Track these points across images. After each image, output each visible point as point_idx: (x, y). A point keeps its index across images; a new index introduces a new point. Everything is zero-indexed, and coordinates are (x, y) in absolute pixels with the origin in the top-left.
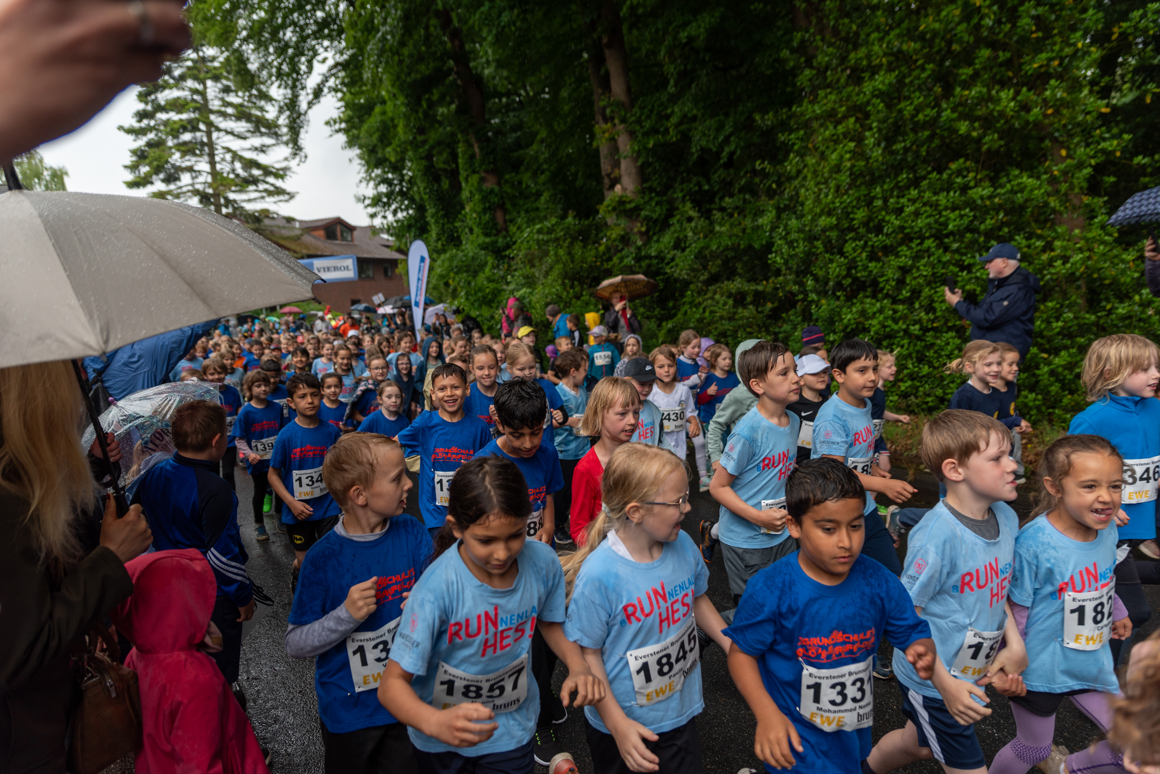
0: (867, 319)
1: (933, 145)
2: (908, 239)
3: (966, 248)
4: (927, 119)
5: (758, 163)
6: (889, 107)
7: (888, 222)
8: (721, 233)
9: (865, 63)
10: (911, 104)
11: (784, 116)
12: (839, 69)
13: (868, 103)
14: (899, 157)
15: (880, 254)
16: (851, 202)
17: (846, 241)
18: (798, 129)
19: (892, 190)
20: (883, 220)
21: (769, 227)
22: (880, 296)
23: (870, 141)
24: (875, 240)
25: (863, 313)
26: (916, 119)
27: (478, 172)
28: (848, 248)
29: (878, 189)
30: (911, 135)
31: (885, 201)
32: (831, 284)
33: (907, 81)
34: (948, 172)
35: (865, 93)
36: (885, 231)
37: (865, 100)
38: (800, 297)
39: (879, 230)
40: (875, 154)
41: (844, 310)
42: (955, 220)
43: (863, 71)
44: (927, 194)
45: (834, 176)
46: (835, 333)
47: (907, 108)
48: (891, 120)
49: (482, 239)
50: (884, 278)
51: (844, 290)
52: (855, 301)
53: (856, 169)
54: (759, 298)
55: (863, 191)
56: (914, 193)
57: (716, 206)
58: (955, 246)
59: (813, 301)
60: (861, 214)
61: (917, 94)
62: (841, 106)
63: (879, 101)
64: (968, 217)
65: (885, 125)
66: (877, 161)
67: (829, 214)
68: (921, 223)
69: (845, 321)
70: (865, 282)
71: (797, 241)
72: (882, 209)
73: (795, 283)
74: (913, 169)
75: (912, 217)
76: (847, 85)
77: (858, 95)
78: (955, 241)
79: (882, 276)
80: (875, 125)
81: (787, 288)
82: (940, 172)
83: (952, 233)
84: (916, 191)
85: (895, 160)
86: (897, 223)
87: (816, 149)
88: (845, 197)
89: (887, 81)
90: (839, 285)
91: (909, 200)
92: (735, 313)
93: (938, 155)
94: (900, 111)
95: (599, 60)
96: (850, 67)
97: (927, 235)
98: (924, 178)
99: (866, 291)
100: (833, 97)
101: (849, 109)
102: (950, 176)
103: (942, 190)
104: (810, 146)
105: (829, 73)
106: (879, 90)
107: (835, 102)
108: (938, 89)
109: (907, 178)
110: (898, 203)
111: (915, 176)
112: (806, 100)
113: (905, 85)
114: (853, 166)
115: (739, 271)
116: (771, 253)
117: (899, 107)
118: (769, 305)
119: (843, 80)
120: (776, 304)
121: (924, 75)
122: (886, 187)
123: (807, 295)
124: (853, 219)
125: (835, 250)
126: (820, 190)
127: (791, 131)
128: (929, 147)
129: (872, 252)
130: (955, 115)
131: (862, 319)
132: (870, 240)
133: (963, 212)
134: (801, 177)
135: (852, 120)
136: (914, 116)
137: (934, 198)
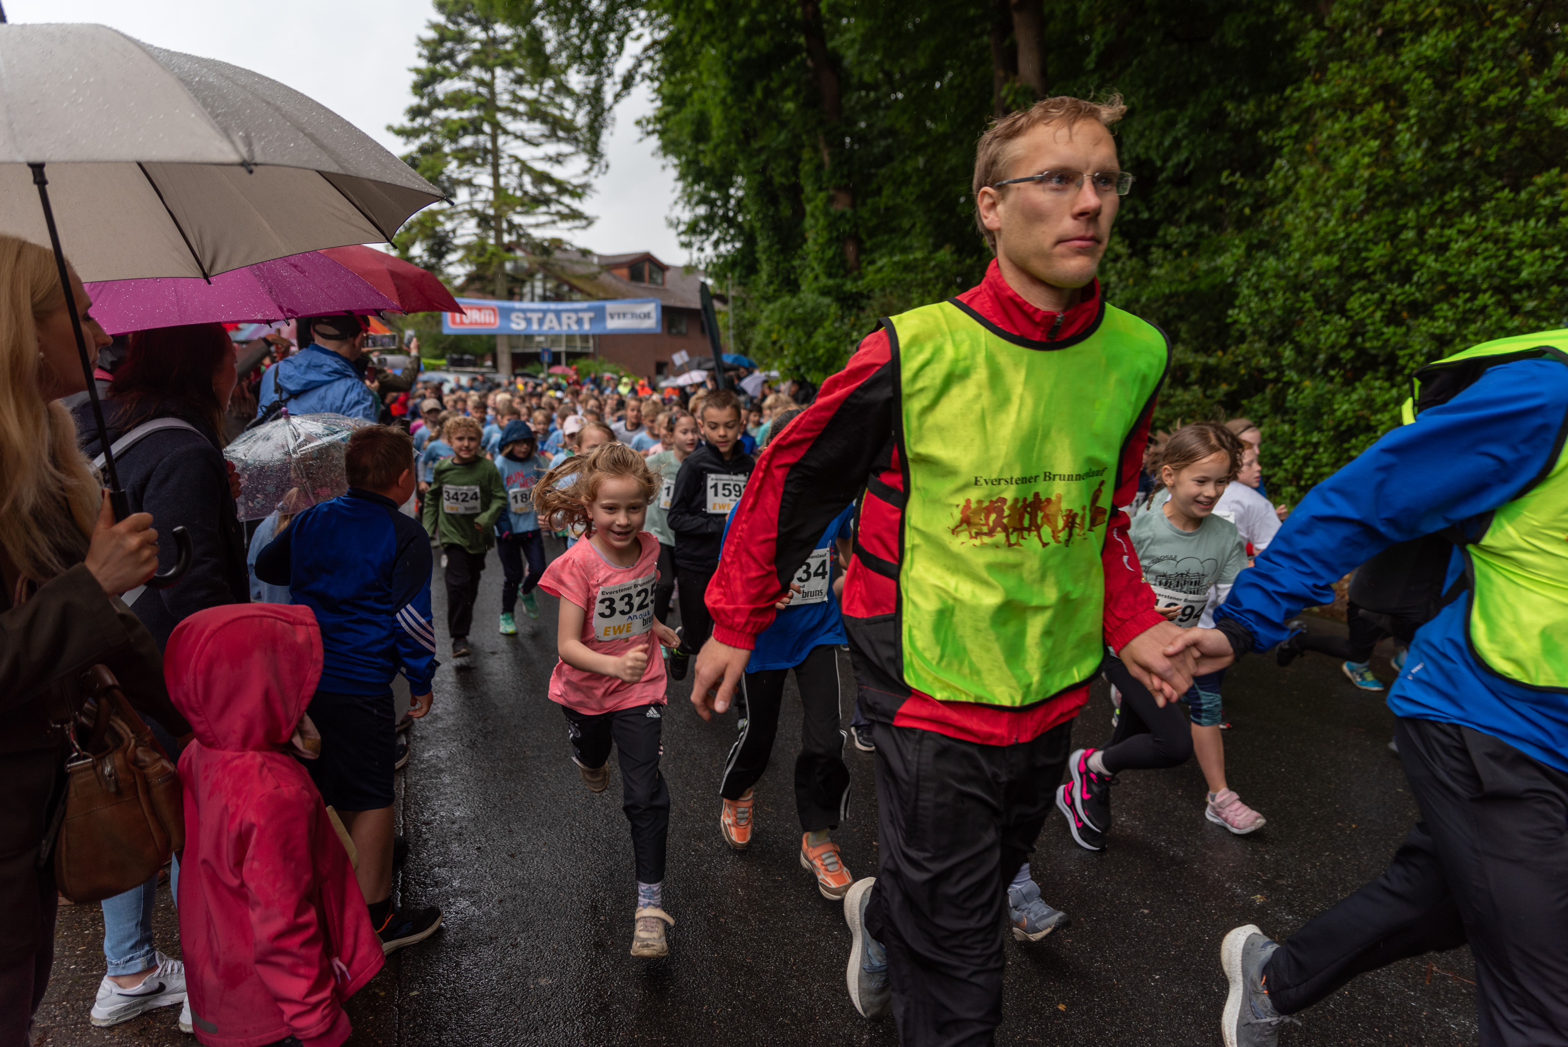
0: (1375, 412)
1: (1509, 147)
2: (1452, 291)
3: (1546, 309)
4: (1503, 103)
5: (1225, 174)
6: (1441, 86)
7: (1422, 265)
8: (1157, 278)
9: (1407, 17)
10: (1477, 80)
11: (1273, 108)
12: (1365, 29)
13: (1407, 79)
14: (1450, 165)
15: (1405, 314)
16: (1366, 233)
17: (1352, 293)
18: (1291, 125)
19: (1433, 216)
20: (1414, 261)
21: (1232, 269)
22: (1399, 379)
23: (1404, 137)
24: (1397, 292)
25: (1368, 403)
26: (1483, 104)
27: (826, 189)
28: (1353, 304)
29: (1411, 214)
30: (1474, 129)
31: (1421, 232)
32: (1322, 357)
33: (1475, 45)
34: (1532, 189)
35: (1402, 63)
36: (1415, 278)
37: (1403, 74)
38: (1272, 375)
39: (1405, 276)
40: (1411, 158)
41: (1339, 397)
42: (1532, 264)
43: (1402, 30)
44: (1491, 223)
45: (1342, 192)
46: (1320, 430)
47: (1470, 86)
48: (1441, 106)
49: (824, 280)
50: (1408, 351)
51: (1342, 366)
52: (1357, 384)
53: (1378, 180)
54: (1209, 376)
55: (1387, 215)
56: (1469, 220)
57: (1157, 242)
58: (1530, 305)
59: (1289, 384)
60: (1379, 252)
61: (1490, 64)
62: (1363, 86)
63: (1423, 75)
64: (1555, 258)
65: (1432, 113)
66: (1412, 169)
67: (1328, 252)
68: (1476, 267)
69: (1339, 413)
70: (1376, 356)
71: (1273, 290)
72: (1413, 244)
73: (1265, 353)
74: (1471, 184)
75: (1463, 259)
76: (1376, 52)
77: (1391, 68)
78: (1530, 297)
79: (1406, 346)
80: (1413, 112)
81: (1254, 362)
82: (1516, 189)
83: (1527, 285)
84: (1474, 219)
85: (1443, 168)
86: (1436, 266)
87: (1317, 152)
88: (1355, 225)
89: (1440, 45)
90: (1333, 361)
91: (1460, 232)
92: (1171, 396)
93: (1516, 163)
94: (1459, 92)
95: (1005, 29)
96: (1382, 25)
97: (1484, 286)
98: (1489, 198)
99: (1376, 370)
100: (1351, 73)
101: (1374, 94)
102: (1532, 196)
103: (1516, 217)
104: (1308, 147)
105: (1348, 34)
106: (1427, 58)
107: (1354, 80)
108: (1526, 58)
109: (1460, 197)
110: (1441, 236)
111: (1474, 193)
112: (1309, 79)
113: (1470, 51)
114: (1373, 176)
115: (1183, 335)
116: (1234, 307)
117: (1458, 85)
118: (1224, 388)
119: (1369, 46)
120: (1235, 387)
121: (1504, 35)
122: (1424, 211)
123: (1281, 373)
124: (1366, 259)
125: (1334, 307)
126: (1319, 217)
127: (1280, 126)
128: (1501, 149)
129: (1392, 310)
130: (1552, 96)
131: (1366, 412)
132: (1390, 291)
133: (1547, 252)
134: (1291, 197)
135: (1379, 107)
136: (1480, 99)
137: (1502, 230)
